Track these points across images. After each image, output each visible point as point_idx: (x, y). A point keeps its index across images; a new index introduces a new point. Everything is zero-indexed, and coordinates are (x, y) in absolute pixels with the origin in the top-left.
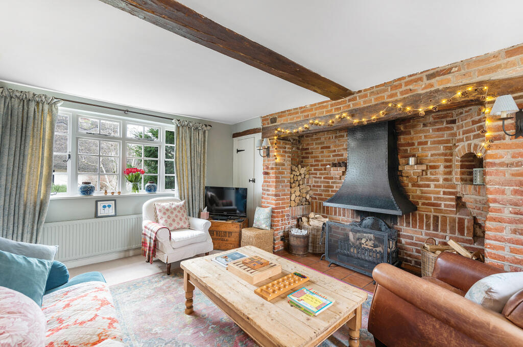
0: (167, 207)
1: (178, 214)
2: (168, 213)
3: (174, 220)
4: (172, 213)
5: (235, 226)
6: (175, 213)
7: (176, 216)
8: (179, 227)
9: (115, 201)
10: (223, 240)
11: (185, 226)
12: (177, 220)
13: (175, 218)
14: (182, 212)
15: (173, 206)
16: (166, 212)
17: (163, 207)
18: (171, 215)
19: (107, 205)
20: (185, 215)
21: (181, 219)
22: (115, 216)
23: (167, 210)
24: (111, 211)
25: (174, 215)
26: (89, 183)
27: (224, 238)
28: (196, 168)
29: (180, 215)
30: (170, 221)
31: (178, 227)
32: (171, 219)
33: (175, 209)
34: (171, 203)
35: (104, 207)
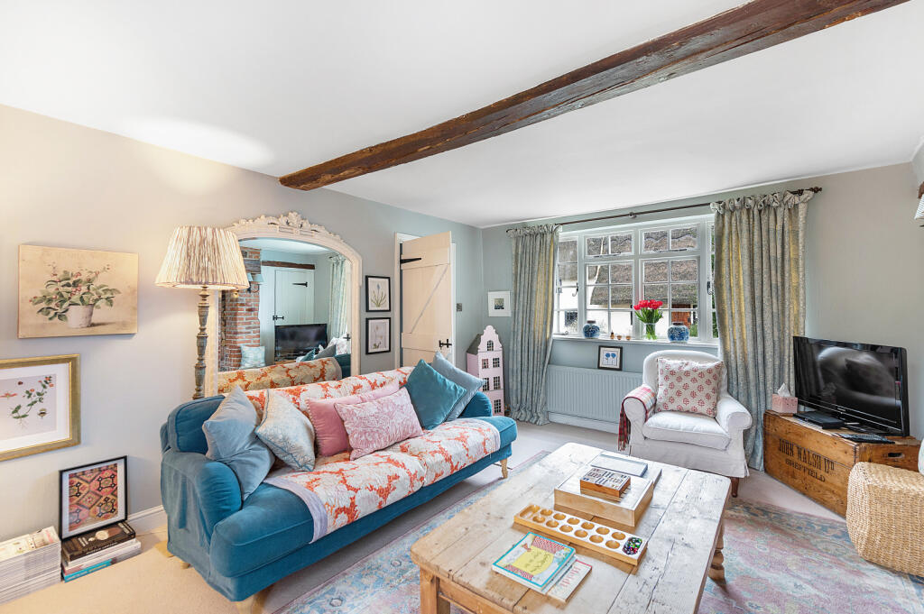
0: (674, 368)
1: (691, 384)
2: (673, 379)
3: (679, 393)
4: (679, 379)
5: (840, 447)
6: (686, 380)
7: (686, 387)
8: (689, 407)
9: (621, 348)
10: (811, 473)
11: (703, 409)
12: (686, 394)
13: (683, 391)
14: (701, 382)
15: (686, 368)
16: (670, 376)
17: (667, 367)
18: (676, 383)
19: (610, 353)
20: (708, 389)
21: (693, 395)
22: (620, 369)
23: (673, 373)
24: (614, 363)
25: (681, 384)
26: (593, 322)
27: (815, 469)
28: (766, 294)
29: (693, 386)
30: (672, 393)
31: (685, 407)
32: (675, 390)
33: (687, 373)
34: (685, 362)
35: (608, 355)
